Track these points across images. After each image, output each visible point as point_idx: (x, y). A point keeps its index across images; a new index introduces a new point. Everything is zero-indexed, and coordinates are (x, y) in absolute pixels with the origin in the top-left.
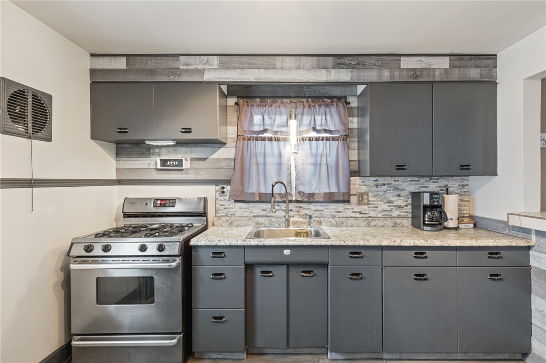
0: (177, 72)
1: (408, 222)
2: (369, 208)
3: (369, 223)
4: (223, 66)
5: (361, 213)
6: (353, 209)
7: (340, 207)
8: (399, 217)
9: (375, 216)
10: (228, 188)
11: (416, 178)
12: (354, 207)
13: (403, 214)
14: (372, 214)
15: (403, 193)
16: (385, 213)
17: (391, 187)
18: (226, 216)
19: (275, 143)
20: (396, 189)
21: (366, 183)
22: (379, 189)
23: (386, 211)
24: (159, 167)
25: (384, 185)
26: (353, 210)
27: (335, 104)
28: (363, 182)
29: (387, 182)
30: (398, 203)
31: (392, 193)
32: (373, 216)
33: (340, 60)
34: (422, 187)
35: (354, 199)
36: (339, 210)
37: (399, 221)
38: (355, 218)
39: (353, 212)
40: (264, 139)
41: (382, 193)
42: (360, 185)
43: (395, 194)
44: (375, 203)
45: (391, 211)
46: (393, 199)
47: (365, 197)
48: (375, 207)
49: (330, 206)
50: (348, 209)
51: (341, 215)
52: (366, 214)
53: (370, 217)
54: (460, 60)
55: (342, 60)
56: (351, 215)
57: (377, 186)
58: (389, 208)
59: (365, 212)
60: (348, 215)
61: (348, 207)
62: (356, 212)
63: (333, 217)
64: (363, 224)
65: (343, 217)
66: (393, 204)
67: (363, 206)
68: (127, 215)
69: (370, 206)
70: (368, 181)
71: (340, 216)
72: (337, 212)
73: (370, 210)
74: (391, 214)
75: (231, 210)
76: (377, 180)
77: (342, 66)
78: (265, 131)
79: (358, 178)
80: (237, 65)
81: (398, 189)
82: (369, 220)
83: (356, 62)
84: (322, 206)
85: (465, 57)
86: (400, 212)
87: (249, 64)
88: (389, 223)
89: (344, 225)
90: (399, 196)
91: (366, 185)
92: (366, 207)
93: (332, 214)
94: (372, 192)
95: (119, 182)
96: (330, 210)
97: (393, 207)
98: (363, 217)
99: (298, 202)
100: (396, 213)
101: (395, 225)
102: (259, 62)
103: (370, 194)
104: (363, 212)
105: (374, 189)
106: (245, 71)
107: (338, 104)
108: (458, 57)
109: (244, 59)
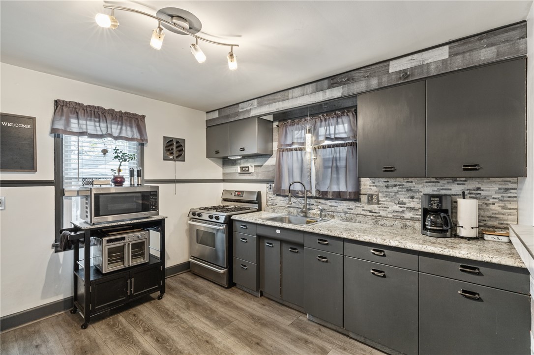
0: (238, 114)
1: (418, 225)
2: (379, 207)
3: (376, 222)
4: (260, 105)
5: (371, 212)
6: (363, 207)
7: (352, 205)
8: (412, 219)
9: (385, 215)
10: (273, 185)
11: (434, 180)
13: (417, 216)
14: (383, 213)
15: (417, 195)
16: (395, 214)
17: (403, 188)
18: (272, 205)
19: (299, 152)
20: (409, 190)
21: (377, 184)
22: (390, 190)
23: (397, 212)
24: (239, 171)
25: (395, 186)
26: (363, 209)
27: (345, 114)
28: (374, 183)
29: (399, 183)
30: (412, 205)
31: (404, 194)
32: (383, 215)
33: (333, 80)
34: (443, 189)
35: (364, 198)
36: (350, 207)
37: (409, 223)
38: (364, 215)
39: (363, 210)
40: (292, 150)
41: (394, 194)
42: (370, 186)
43: (408, 195)
44: (386, 203)
45: (403, 212)
46: (405, 200)
47: (375, 197)
48: (385, 207)
49: (343, 203)
50: (359, 207)
51: (352, 211)
52: (376, 213)
53: (380, 216)
55: (335, 80)
56: (362, 213)
57: (387, 187)
58: (401, 210)
59: (376, 211)
60: (359, 213)
61: (359, 205)
62: (367, 210)
63: (345, 213)
64: (371, 222)
65: (353, 214)
66: (405, 206)
67: (373, 205)
68: (224, 200)
69: (380, 206)
70: (379, 181)
71: (352, 213)
72: (349, 209)
73: (379, 210)
74: (403, 215)
75: (275, 201)
76: (388, 181)
77: (335, 85)
78: (293, 143)
79: (368, 179)
80: (266, 103)
81: (411, 190)
82: (377, 219)
83: (346, 78)
84: (336, 202)
85: (472, 39)
86: (414, 215)
87: (273, 100)
88: (398, 224)
89: (353, 220)
90: (412, 197)
91: (376, 186)
92: (376, 206)
93: (344, 210)
94: (382, 192)
95: (223, 181)
96: (343, 207)
97: (405, 209)
98: (373, 216)
99: (316, 198)
100: (408, 215)
101: (405, 227)
102: (278, 97)
103: (380, 195)
104: (373, 211)
105: (385, 189)
106: (271, 105)
107: (349, 114)
108: (461, 42)
109: (270, 97)
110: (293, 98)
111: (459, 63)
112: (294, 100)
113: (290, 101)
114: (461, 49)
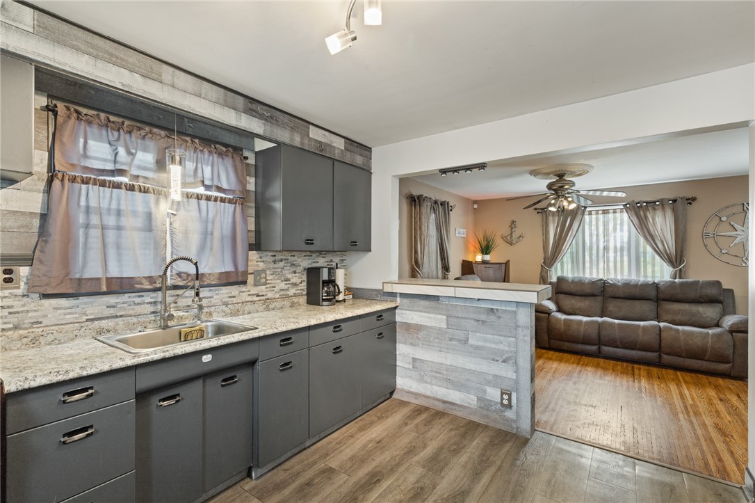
1: (303, 300)
2: (267, 288)
3: (268, 306)
4: (40, 32)
5: (258, 295)
6: (249, 291)
7: (234, 290)
8: (295, 295)
9: (273, 297)
10: (24, 271)
11: (309, 253)
12: (250, 288)
13: (298, 292)
14: (270, 295)
15: (299, 270)
16: (282, 293)
17: (288, 263)
18: (16, 328)
20: (293, 265)
21: (264, 259)
22: (276, 266)
23: (283, 290)
25: (281, 261)
26: (249, 293)
27: (230, 155)
28: (261, 258)
29: (284, 258)
30: (293, 281)
31: (289, 270)
32: (270, 297)
33: (253, 105)
34: (314, 262)
35: (251, 279)
36: (233, 294)
37: (295, 300)
38: (252, 302)
39: (249, 295)
40: (117, 186)
41: (280, 270)
42: (257, 262)
43: (292, 270)
44: (273, 282)
45: (287, 290)
46: (289, 276)
47: (263, 275)
48: (273, 287)
49: (221, 290)
50: (244, 292)
51: (235, 300)
52: (263, 296)
53: (268, 299)
54: (351, 144)
55: (254, 106)
56: (247, 300)
57: (275, 262)
58: (286, 287)
59: (263, 294)
60: (243, 300)
61: (244, 290)
62: (253, 295)
63: (226, 304)
64: (261, 308)
65: (238, 303)
66: (290, 282)
67: (260, 287)
69: (268, 286)
70: (266, 256)
71: (234, 302)
72: (231, 297)
73: (267, 291)
74: (288, 293)
76: (275, 256)
77: (254, 113)
79: (255, 252)
80: (82, 47)
81: (294, 264)
82: (267, 303)
83: (269, 114)
84: (210, 290)
85: (354, 144)
86: (296, 290)
87: (111, 55)
88: (287, 303)
89: (241, 312)
90: (295, 272)
91: (263, 262)
92: (263, 287)
93: (223, 300)
94: (269, 269)
96: (222, 296)
97: (289, 286)
98: (260, 300)
99: (176, 287)
100: (292, 292)
101: (293, 305)
102: (131, 60)
103: (268, 272)
104: (260, 294)
105: (272, 265)
106: (100, 64)
107: (234, 156)
108: (350, 142)
109: (97, 40)
110: (173, 86)
111: (348, 158)
112: (176, 92)
113: (165, 88)
114: (350, 147)
